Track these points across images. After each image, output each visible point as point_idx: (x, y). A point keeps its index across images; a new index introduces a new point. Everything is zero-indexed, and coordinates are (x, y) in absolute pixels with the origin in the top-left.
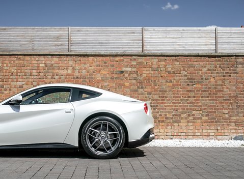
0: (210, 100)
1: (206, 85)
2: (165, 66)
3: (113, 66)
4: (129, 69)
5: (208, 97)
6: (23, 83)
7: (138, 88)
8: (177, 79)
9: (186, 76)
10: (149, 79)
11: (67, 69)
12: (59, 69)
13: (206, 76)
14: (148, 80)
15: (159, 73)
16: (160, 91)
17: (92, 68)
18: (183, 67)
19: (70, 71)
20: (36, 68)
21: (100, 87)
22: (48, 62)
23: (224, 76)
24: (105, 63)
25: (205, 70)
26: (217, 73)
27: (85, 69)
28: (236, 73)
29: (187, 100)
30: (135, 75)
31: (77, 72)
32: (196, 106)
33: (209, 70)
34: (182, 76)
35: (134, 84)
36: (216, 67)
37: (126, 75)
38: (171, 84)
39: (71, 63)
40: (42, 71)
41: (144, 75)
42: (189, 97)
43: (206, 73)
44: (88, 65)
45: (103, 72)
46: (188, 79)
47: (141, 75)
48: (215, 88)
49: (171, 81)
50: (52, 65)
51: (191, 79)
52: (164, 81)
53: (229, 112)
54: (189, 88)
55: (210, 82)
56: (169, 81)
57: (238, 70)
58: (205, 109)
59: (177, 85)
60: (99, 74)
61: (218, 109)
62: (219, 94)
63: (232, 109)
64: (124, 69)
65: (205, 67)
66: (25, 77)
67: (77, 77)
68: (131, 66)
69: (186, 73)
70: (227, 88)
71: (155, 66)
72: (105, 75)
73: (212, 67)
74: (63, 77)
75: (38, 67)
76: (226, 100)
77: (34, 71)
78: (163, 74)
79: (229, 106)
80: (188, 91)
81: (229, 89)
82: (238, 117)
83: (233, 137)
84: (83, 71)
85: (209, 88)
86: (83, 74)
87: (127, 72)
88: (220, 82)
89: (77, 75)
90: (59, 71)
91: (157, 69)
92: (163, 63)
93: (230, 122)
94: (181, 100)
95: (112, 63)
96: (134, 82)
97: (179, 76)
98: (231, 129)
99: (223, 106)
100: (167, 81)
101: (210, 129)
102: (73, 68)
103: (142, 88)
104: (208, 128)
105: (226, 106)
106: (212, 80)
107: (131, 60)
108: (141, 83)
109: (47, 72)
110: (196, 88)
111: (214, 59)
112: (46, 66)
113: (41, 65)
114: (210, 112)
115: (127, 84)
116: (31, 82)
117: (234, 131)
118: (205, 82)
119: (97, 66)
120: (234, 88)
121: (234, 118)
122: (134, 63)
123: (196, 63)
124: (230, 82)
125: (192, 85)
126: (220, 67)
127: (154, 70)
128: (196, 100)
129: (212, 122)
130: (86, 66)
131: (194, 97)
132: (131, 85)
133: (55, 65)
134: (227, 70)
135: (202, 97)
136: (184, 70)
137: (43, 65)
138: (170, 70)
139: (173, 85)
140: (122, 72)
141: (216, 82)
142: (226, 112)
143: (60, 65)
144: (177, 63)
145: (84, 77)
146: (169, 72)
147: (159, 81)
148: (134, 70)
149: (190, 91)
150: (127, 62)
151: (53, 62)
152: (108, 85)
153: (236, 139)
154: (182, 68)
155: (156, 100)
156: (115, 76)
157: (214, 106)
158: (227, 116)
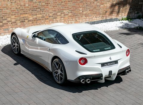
0: (73, 3)
5: (72, 1)
29: (61, 4)
32: (65, 7)
42: (62, 2)
53: (82, 9)
58: (70, 9)
61: (77, 8)
63: (84, 7)
76: (81, 2)
79: (82, 6)
82: (87, 12)
93: (83, 15)
94: (58, 4)
98: (83, 19)
99: (79, 6)
101: (72, 20)
104: (71, 20)
105: (81, 5)
114: (73, 10)
121: (85, 12)
128: (65, 4)
129: (73, 16)
131: (65, 2)
135: (69, 1)
142: (81, 9)
155: (44, 6)
157: (75, 6)
158: (81, 11)
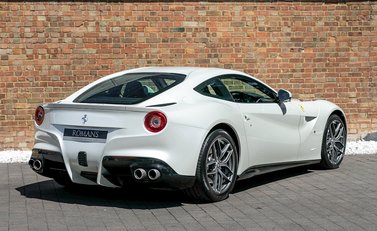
0: (328, 75)
1: (322, 50)
2: (254, 19)
3: (165, 19)
4: (193, 24)
5: (324, 70)
6: (8, 51)
7: (210, 56)
8: (275, 40)
9: (289, 34)
10: (228, 40)
11: (86, 25)
12: (71, 25)
13: (323, 35)
14: (226, 42)
15: (245, 30)
16: (246, 61)
17: (130, 23)
18: (284, 19)
19: (91, 29)
20: (31, 24)
21: (144, 55)
22: (52, 13)
23: (351, 34)
24: (153, 14)
25: (320, 24)
26: (340, 29)
27: (118, 24)
28: (370, 29)
29: (291, 76)
30: (204, 35)
31: (103, 29)
32: (304, 86)
33: (326, 24)
34: (282, 35)
35: (202, 51)
36: (338, 19)
37: (189, 34)
38: (264, 50)
39: (92, 14)
40: (41, 30)
41: (220, 35)
42: (294, 71)
43: (322, 29)
44: (124, 18)
45: (149, 29)
46: (293, 40)
47: (214, 35)
48: (337, 55)
49: (264, 45)
50: (59, 18)
51: (297, 41)
52: (252, 45)
53: (358, 95)
54: (295, 55)
55: (327, 45)
56: (260, 44)
57: (373, 24)
58: (319, 90)
59: (274, 50)
60: (142, 34)
61: (341, 90)
62: (343, 65)
63: (363, 90)
64: (186, 24)
65: (321, 19)
66: (11, 40)
67: (105, 40)
68: (198, 19)
69: (289, 30)
70: (356, 55)
71: (237, 19)
72: (152, 35)
73: (332, 20)
74: (80, 40)
75: (35, 21)
76: (353, 75)
77: (27, 30)
78: (251, 32)
79: (357, 85)
80: (292, 61)
81: (358, 57)
82: (372, 103)
83: (364, 136)
84: (115, 29)
85: (327, 55)
86: (115, 34)
87: (190, 29)
88: (344, 45)
89: (104, 35)
90: (72, 30)
91: (241, 24)
92: (251, 13)
93: (360, 111)
94: (281, 76)
95: (165, 13)
96: (202, 46)
97: (277, 36)
98: (360, 123)
99: (348, 85)
100: (257, 45)
102: (97, 23)
103: (216, 56)
105: (353, 84)
106: (332, 41)
107: (197, 8)
108: (213, 48)
109: (51, 30)
110: (304, 55)
111: (336, 5)
112: (49, 20)
113: (40, 19)
115: (190, 50)
116: (23, 49)
117: (365, 126)
118: (319, 44)
119: (139, 19)
120: (367, 54)
121: (365, 105)
122: (202, 13)
123: (305, 13)
124: (360, 45)
125: (299, 50)
126: (344, 18)
127: (236, 25)
128: (304, 76)
130: (119, 19)
131: (302, 71)
132: (197, 51)
133: (66, 18)
134: (356, 24)
135: (315, 70)
136: (286, 24)
137: (44, 19)
138: (262, 24)
139: (269, 50)
140: (182, 30)
141: (337, 44)
142: (353, 94)
143: (74, 18)
144: (275, 13)
145: (117, 39)
146: (261, 29)
147: (243, 45)
148: (203, 25)
149: (296, 61)
150: (190, 12)
151: (61, 14)
152: (159, 52)
153: (367, 138)
154: (282, 22)
156: (170, 36)
157: (333, 85)
158: (354, 101)
